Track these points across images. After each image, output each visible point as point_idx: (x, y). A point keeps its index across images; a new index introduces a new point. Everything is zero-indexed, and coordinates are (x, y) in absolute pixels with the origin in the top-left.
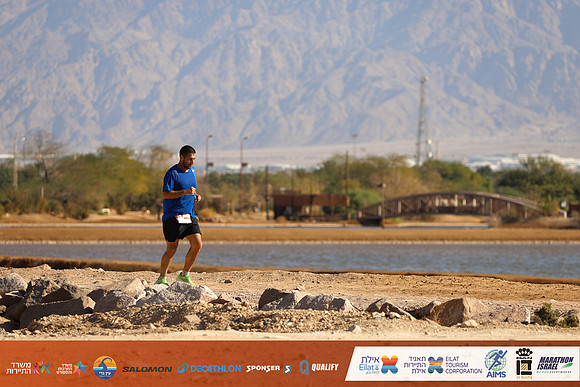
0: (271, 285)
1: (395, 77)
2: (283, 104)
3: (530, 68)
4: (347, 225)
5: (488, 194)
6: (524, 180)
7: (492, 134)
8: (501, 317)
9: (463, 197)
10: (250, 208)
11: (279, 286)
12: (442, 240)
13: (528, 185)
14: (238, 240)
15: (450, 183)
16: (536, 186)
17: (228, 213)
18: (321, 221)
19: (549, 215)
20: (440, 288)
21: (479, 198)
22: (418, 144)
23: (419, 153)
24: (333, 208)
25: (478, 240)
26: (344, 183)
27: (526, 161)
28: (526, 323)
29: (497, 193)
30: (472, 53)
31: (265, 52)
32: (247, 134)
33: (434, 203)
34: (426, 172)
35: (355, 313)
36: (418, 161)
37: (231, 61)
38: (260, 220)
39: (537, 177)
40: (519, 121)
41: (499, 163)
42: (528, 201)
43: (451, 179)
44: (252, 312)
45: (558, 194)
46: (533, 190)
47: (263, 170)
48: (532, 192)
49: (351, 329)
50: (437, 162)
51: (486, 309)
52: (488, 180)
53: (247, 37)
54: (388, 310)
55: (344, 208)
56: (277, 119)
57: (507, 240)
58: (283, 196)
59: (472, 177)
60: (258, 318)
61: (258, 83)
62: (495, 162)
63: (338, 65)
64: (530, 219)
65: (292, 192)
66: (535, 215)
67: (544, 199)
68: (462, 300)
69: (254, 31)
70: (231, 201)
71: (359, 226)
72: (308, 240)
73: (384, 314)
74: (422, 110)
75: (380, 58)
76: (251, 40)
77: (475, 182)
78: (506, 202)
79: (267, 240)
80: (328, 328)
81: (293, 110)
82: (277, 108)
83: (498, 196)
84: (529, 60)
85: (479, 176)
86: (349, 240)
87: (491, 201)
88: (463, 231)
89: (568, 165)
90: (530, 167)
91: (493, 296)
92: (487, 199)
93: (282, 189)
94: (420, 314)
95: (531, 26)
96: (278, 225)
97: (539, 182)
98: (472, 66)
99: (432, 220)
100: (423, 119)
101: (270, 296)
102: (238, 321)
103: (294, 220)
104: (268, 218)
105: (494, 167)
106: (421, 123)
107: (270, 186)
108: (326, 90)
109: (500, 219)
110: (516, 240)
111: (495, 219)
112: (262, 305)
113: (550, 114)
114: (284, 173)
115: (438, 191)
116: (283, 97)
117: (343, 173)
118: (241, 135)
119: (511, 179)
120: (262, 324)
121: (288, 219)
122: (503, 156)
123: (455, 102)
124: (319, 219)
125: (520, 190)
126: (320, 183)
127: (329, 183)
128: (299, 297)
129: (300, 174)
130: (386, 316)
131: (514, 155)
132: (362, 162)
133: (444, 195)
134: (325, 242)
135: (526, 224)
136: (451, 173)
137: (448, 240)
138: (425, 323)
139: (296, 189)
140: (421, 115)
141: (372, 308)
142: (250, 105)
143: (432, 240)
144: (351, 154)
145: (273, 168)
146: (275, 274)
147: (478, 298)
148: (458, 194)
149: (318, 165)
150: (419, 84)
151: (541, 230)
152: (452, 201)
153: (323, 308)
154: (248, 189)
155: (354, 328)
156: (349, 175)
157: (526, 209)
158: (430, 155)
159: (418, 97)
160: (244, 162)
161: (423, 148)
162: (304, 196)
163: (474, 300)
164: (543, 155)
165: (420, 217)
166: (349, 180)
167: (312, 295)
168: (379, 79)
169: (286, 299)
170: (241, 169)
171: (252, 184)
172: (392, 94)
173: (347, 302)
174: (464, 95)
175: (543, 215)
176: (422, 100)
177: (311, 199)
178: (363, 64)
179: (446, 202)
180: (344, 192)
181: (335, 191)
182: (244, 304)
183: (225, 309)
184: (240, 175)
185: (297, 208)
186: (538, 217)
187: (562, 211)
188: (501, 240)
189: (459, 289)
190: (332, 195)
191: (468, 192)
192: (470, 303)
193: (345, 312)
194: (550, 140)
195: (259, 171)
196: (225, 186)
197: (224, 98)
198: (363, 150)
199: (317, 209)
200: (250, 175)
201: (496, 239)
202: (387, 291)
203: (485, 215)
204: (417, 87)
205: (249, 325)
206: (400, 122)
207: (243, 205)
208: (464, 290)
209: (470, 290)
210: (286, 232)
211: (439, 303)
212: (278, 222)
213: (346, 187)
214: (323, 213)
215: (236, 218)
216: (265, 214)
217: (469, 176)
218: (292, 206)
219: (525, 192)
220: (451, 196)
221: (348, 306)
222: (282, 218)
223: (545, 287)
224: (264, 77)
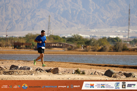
0: (13, 64)
1: (43, 15)
2: (16, 21)
3: (75, 14)
4: (31, 50)
5: (64, 43)
6: (73, 40)
7: (65, 29)
8: (67, 72)
9: (58, 44)
10: (8, 46)
11: (15, 64)
12: (53, 54)
13: (74, 41)
14: (5, 53)
15: (56, 40)
16: (76, 41)
17: (3, 47)
18: (25, 49)
19: (79, 48)
20: (53, 65)
21: (62, 44)
22: (48, 31)
23: (48, 33)
24: (28, 46)
25: (62, 54)
26: (30, 40)
27: (74, 35)
28: (73, 73)
29: (67, 43)
30: (61, 10)
31: (12, 9)
32: (8, 28)
33: (52, 45)
34: (50, 38)
35: (33, 71)
36: (48, 35)
37: (4, 11)
38: (10, 49)
39: (76, 39)
40: (72, 26)
41: (67, 36)
42: (74, 45)
43: (56, 39)
44: (8, 70)
45: (81, 43)
46: (75, 42)
47: (11, 37)
48: (75, 43)
49: (32, 75)
50: (53, 35)
51: (64, 70)
52: (65, 40)
53: (8, 5)
54: (41, 70)
55: (30, 46)
56: (15, 25)
57: (69, 54)
58: (16, 43)
59: (61, 39)
60: (10, 72)
61: (10, 16)
62: (66, 36)
63: (29, 12)
64: (74, 49)
65: (18, 42)
66: (75, 48)
67: (78, 44)
68: (58, 68)
69: (10, 4)
70: (4, 44)
71: (34, 50)
72: (22, 53)
73: (39, 71)
74: (49, 23)
75: (39, 11)
76: (9, 6)
77: (61, 40)
78: (69, 45)
79: (12, 53)
80: (26, 74)
81: (19, 23)
82: (15, 22)
83: (67, 44)
84: (75, 11)
85: (62, 39)
86: (31, 53)
87: (65, 45)
88: (58, 52)
89: (83, 36)
90: (74, 37)
91: (65, 67)
92: (64, 44)
93: (16, 41)
94: (48, 71)
95: (75, 4)
96: (15, 50)
97: (77, 40)
98: (61, 13)
99: (51, 49)
100: (49, 25)
101: (13, 67)
102: (5, 72)
103: (19, 49)
104: (12, 48)
105: (66, 37)
106: (49, 26)
107: (13, 41)
108: (27, 18)
109: (67, 49)
110: (71, 54)
111: (66, 49)
112: (11, 69)
113: (79, 24)
114: (16, 38)
115: (53, 42)
116: (16, 20)
117: (30, 38)
118: (6, 29)
119: (70, 40)
120: (10, 73)
121: (17, 48)
122: (68, 34)
123: (57, 21)
124: (24, 49)
125: (72, 42)
126: (25, 40)
127: (27, 40)
128: (19, 67)
129: (20, 38)
130: (40, 71)
131: (71, 34)
132: (35, 35)
133: (54, 43)
134: (26, 54)
135: (73, 50)
136: (56, 38)
137: (55, 54)
138: (49, 73)
139: (19, 41)
140: (49, 24)
141: (37, 70)
142: (8, 21)
143: (51, 54)
144: (32, 33)
145: (14, 36)
146: (14, 61)
147: (62, 67)
148: (58, 43)
149: (24, 36)
150: (48, 17)
151: (77, 52)
152: (56, 45)
153: (25, 70)
154: (8, 41)
155: (32, 74)
156: (32, 38)
157: (73, 47)
158: (51, 34)
159: (48, 20)
160: (7, 35)
161: (49, 32)
162: (21, 43)
163: (61, 68)
164: (78, 34)
165: (48, 48)
166: (32, 39)
167: (22, 66)
168: (39, 16)
169: (16, 67)
170: (6, 37)
171: (9, 40)
172: (42, 19)
173: (31, 68)
174: (59, 20)
175: (77, 48)
176: (49, 21)
177: (23, 44)
178: (35, 12)
179: (54, 45)
180: (30, 42)
181: (28, 42)
182: (6, 69)
183: (2, 70)
184: (6, 38)
185: (19, 46)
186: (76, 49)
187: (82, 47)
188: (67, 54)
189: (57, 65)
190: (28, 43)
191: (60, 43)
192: (60, 69)
193: (30, 71)
194: (79, 31)
195: (10, 37)
196: (2, 41)
197: (2, 20)
198: (35, 32)
199: (24, 46)
200: (8, 38)
201: (66, 54)
202: (40, 66)
203: (64, 48)
204: (48, 18)
205: (7, 73)
206: (44, 26)
207: (6, 45)
208: (59, 65)
209: (60, 66)
210: (17, 52)
211: (53, 69)
212: (15, 49)
213: (31, 41)
214: (25, 47)
215: (5, 48)
216: (12, 47)
217: (60, 39)
218: (18, 45)
219: (73, 43)
220: (56, 43)
221: (31, 69)
222: (16, 48)
223: (77, 65)
224: (12, 15)
